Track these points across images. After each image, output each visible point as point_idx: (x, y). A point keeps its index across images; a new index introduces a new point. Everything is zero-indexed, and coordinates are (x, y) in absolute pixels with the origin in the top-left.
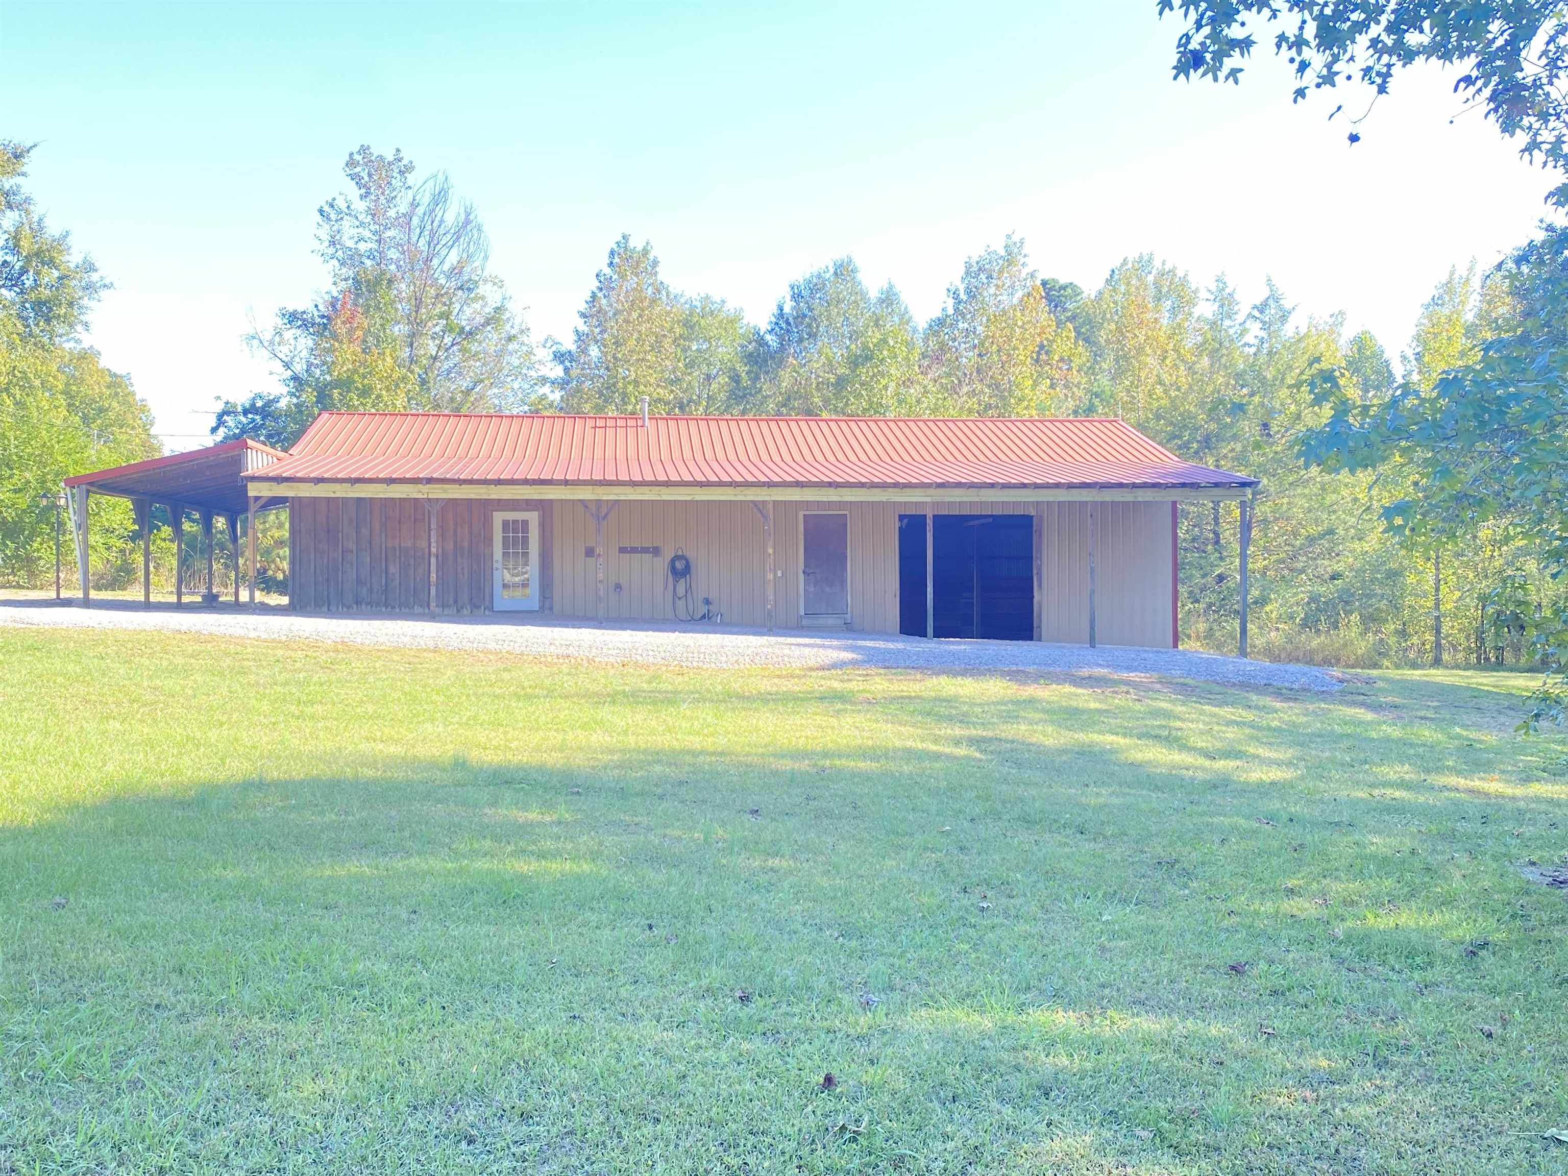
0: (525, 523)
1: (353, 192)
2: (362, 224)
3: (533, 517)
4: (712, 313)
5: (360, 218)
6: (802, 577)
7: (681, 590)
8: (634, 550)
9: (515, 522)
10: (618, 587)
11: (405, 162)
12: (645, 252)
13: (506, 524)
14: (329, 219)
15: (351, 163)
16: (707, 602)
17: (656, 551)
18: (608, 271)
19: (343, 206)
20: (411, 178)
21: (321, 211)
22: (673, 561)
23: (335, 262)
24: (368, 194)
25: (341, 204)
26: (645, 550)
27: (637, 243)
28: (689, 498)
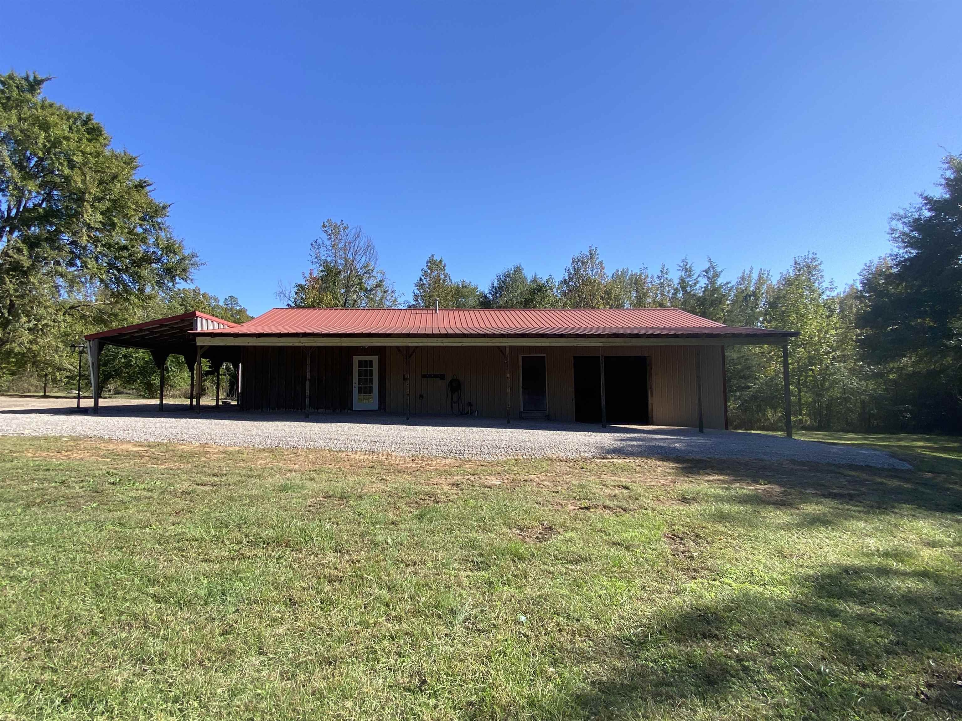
0: (371, 362)
1: (325, 237)
2: (329, 250)
3: (375, 359)
4: (466, 287)
5: (328, 247)
6: (521, 390)
7: (455, 399)
8: (430, 376)
9: (366, 362)
10: (421, 396)
11: (345, 225)
12: (441, 261)
13: (360, 362)
14: (314, 248)
15: (324, 226)
16: (470, 404)
17: (442, 377)
18: (426, 269)
19: (321, 242)
20: (347, 231)
21: (312, 245)
22: (451, 382)
23: (317, 264)
24: (330, 239)
25: (320, 241)
26: (436, 376)
27: (437, 258)
28: (460, 345)
